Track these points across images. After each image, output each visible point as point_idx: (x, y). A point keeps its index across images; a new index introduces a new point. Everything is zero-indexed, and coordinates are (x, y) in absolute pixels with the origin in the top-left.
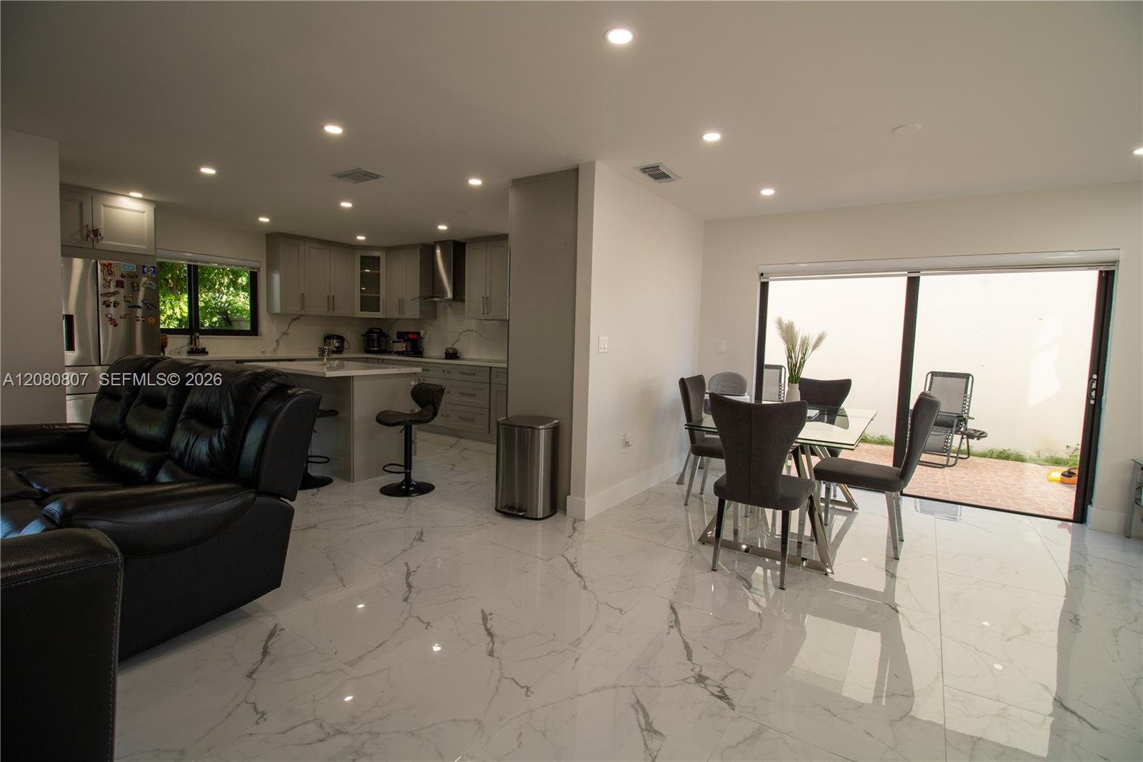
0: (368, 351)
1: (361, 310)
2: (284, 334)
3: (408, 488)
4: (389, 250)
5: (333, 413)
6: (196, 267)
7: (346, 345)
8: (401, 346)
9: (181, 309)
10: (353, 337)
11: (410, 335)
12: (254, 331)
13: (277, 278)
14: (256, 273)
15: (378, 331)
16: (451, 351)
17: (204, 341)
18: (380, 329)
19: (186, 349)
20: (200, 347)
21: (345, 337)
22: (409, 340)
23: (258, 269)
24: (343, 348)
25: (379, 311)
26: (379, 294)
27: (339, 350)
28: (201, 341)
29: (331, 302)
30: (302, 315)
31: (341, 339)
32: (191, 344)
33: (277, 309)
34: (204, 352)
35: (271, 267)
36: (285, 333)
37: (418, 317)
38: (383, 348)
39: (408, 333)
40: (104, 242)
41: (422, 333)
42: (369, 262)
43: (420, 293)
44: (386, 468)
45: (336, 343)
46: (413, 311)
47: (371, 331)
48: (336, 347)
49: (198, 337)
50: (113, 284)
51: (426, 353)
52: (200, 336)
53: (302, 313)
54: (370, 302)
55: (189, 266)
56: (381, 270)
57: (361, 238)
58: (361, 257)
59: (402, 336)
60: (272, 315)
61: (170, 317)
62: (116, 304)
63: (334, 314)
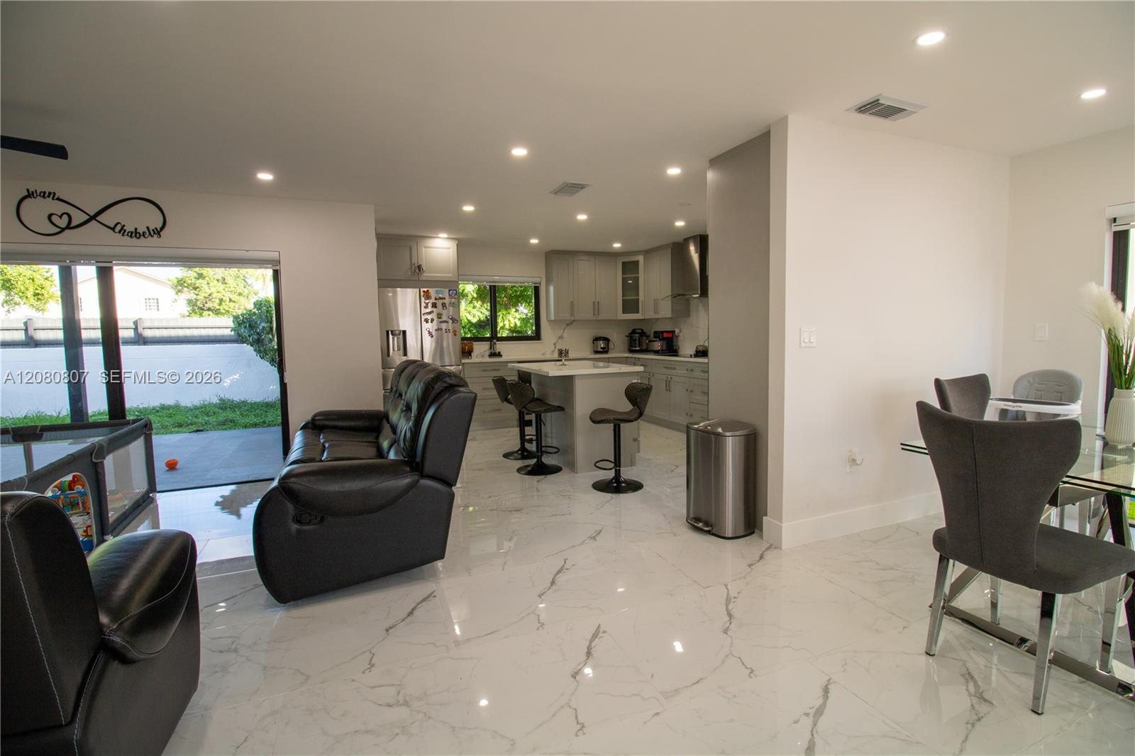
0: (631, 351)
1: (623, 313)
2: (559, 338)
3: (616, 486)
4: (647, 253)
5: (561, 409)
6: (495, 286)
7: (611, 345)
8: (657, 345)
9: (509, 321)
10: (618, 339)
11: (665, 334)
12: (537, 336)
13: (552, 289)
14: (538, 287)
15: (640, 331)
16: (701, 349)
17: (500, 346)
18: (641, 330)
19: (488, 353)
20: (497, 352)
21: (610, 338)
22: (663, 339)
23: (540, 283)
24: (608, 349)
25: (638, 312)
26: (638, 296)
27: (605, 350)
28: (498, 346)
29: (596, 307)
30: (574, 321)
31: (606, 340)
32: (491, 348)
33: (553, 318)
34: (499, 355)
35: (548, 281)
36: (561, 337)
37: (670, 316)
38: (644, 347)
39: (662, 332)
40: (425, 274)
41: (677, 331)
42: (630, 268)
43: (672, 292)
44: (597, 464)
45: (602, 344)
46: (666, 310)
47: (634, 332)
48: (602, 348)
49: (495, 343)
50: (430, 305)
51: (681, 352)
52: (497, 343)
53: (573, 319)
54: (630, 305)
55: (490, 286)
56: (640, 273)
57: (617, 245)
58: (623, 263)
59: (658, 335)
60: (550, 321)
61: (503, 328)
62: (432, 320)
63: (599, 318)
